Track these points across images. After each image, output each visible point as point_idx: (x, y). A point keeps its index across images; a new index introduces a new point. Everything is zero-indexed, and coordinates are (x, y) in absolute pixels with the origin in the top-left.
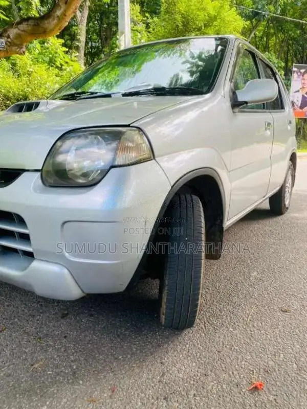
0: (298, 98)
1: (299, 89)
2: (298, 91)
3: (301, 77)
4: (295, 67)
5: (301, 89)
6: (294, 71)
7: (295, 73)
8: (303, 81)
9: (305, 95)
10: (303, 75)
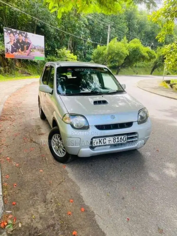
0: (9, 47)
1: (9, 41)
2: (9, 43)
3: (8, 34)
4: (5, 29)
6: (5, 31)
8: (10, 38)
9: (13, 45)
10: (10, 34)
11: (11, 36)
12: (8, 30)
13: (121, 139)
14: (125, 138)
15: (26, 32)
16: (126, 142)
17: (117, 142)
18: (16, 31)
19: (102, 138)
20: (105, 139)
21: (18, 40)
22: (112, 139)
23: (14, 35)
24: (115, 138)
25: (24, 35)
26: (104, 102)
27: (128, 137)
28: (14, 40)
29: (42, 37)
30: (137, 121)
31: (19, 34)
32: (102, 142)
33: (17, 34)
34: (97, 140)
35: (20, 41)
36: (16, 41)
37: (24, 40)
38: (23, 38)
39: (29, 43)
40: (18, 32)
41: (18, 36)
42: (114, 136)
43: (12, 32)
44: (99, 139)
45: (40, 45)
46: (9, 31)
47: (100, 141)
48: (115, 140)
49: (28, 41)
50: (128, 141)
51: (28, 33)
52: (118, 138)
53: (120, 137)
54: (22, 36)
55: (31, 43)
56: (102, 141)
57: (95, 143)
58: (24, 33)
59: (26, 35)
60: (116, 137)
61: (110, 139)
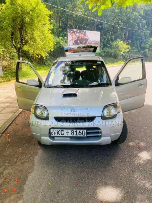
0: (71, 44)
1: (71, 40)
2: (71, 41)
3: (71, 34)
4: (69, 30)
5: (72, 40)
6: (68, 32)
7: (69, 33)
8: (72, 36)
9: (74, 42)
10: (72, 34)
11: (72, 35)
12: (70, 30)
13: (79, 132)
14: (84, 132)
15: (84, 31)
16: (85, 136)
17: (75, 135)
18: (77, 31)
19: (59, 130)
20: (63, 131)
21: (78, 38)
22: (70, 131)
23: (75, 34)
24: (73, 131)
25: (83, 33)
26: (75, 95)
27: (87, 131)
28: (75, 38)
29: (98, 33)
30: (101, 116)
31: (79, 33)
32: (60, 134)
33: (78, 33)
34: (55, 131)
35: (80, 38)
36: (76, 38)
37: (83, 37)
38: (82, 36)
39: (87, 39)
40: (78, 31)
41: (78, 35)
42: (72, 129)
43: (74, 32)
44: (57, 130)
45: (96, 40)
46: (72, 32)
47: (58, 133)
48: (73, 133)
49: (86, 38)
50: (88, 135)
51: (86, 31)
52: (76, 131)
53: (78, 131)
54: (82, 34)
55: (88, 39)
56: (60, 132)
57: (53, 134)
58: (83, 32)
59: (85, 33)
60: (75, 130)
61: (67, 131)
